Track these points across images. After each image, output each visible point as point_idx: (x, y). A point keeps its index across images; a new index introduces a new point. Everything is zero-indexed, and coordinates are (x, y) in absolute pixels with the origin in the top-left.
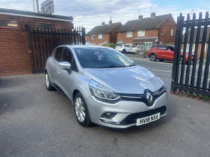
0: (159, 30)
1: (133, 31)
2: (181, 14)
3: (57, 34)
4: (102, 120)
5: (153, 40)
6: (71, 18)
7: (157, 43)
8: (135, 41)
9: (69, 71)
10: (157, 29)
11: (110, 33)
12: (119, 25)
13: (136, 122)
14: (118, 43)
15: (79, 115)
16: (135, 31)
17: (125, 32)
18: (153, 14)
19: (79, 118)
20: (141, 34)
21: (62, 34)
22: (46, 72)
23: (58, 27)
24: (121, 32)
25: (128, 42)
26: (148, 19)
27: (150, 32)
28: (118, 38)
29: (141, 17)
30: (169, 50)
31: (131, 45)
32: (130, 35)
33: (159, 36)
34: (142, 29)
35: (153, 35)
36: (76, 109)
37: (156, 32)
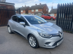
0: (43, 9)
1: (34, 9)
2: (59, 4)
3: (9, 10)
4: (45, 46)
5: (41, 13)
6: (14, 4)
7: (42, 14)
8: (35, 13)
9: (24, 26)
10: (42, 9)
11: (26, 10)
12: (29, 7)
13: (57, 44)
14: (29, 14)
15: (32, 44)
16: (35, 9)
17: (31, 10)
18: (40, 4)
19: (32, 45)
20: (37, 10)
21: (11, 10)
22: (8, 26)
23: (9, 8)
24: (30, 10)
25: (32, 13)
26: (39, 5)
27: (40, 10)
28: (29, 12)
29: (36, 5)
30: (48, 16)
31: (33, 14)
32: (33, 11)
33: (43, 11)
34: (37, 9)
35: (41, 11)
36: (30, 41)
37: (42, 10)
